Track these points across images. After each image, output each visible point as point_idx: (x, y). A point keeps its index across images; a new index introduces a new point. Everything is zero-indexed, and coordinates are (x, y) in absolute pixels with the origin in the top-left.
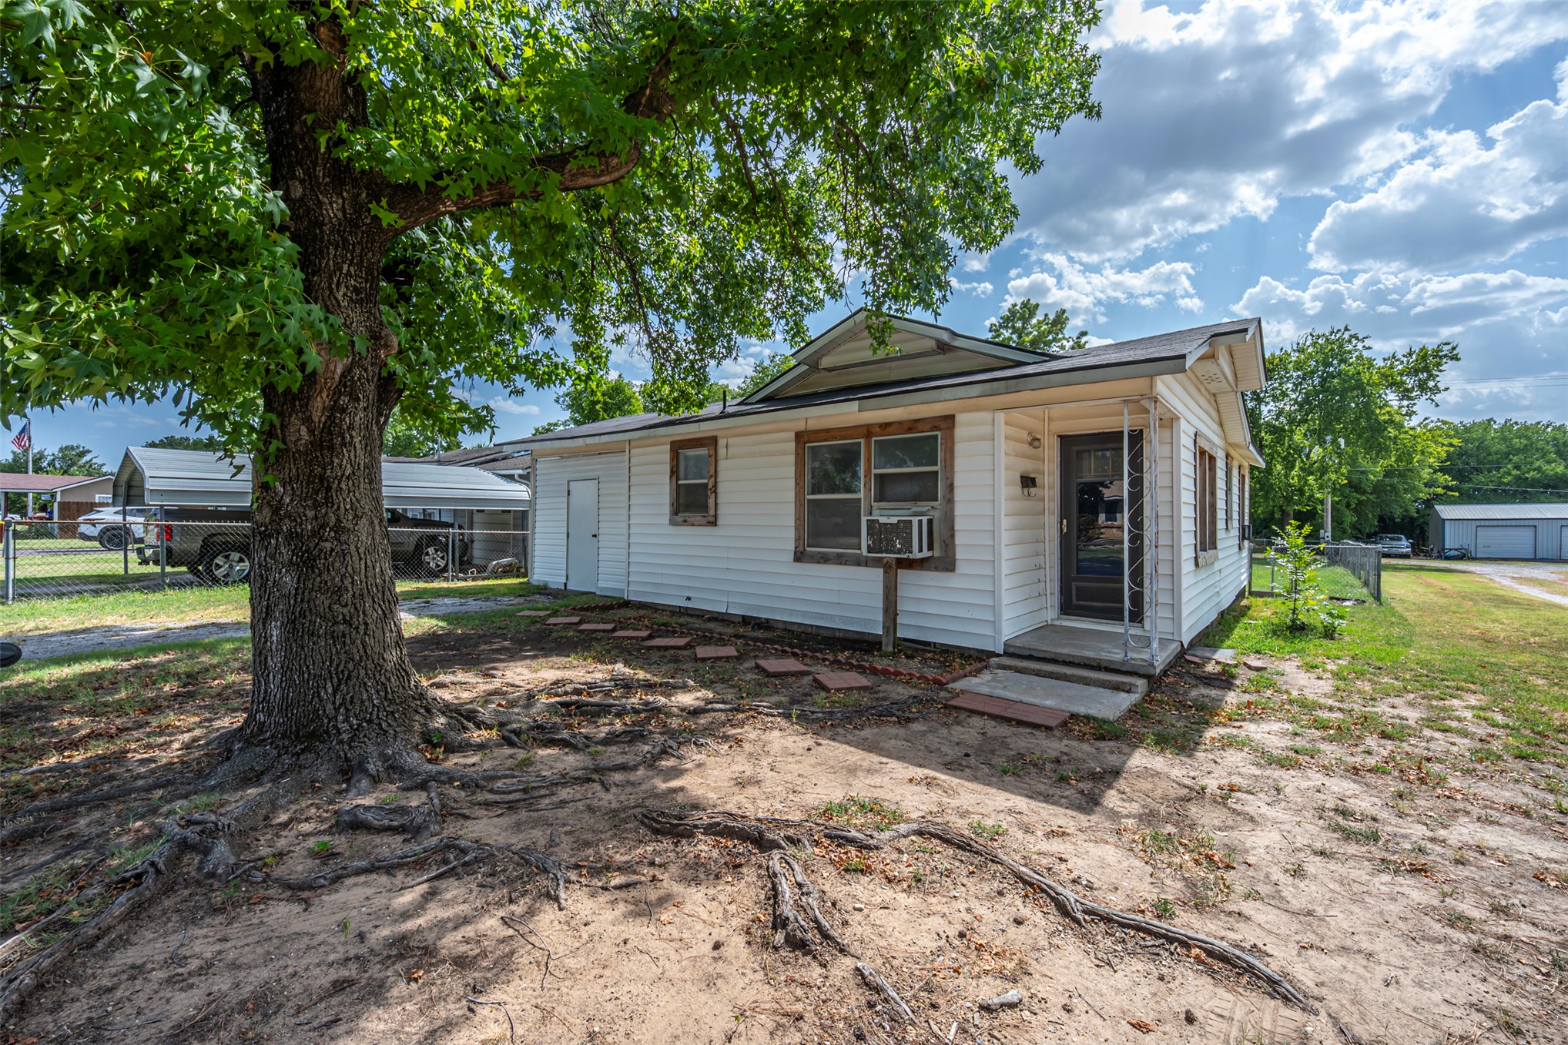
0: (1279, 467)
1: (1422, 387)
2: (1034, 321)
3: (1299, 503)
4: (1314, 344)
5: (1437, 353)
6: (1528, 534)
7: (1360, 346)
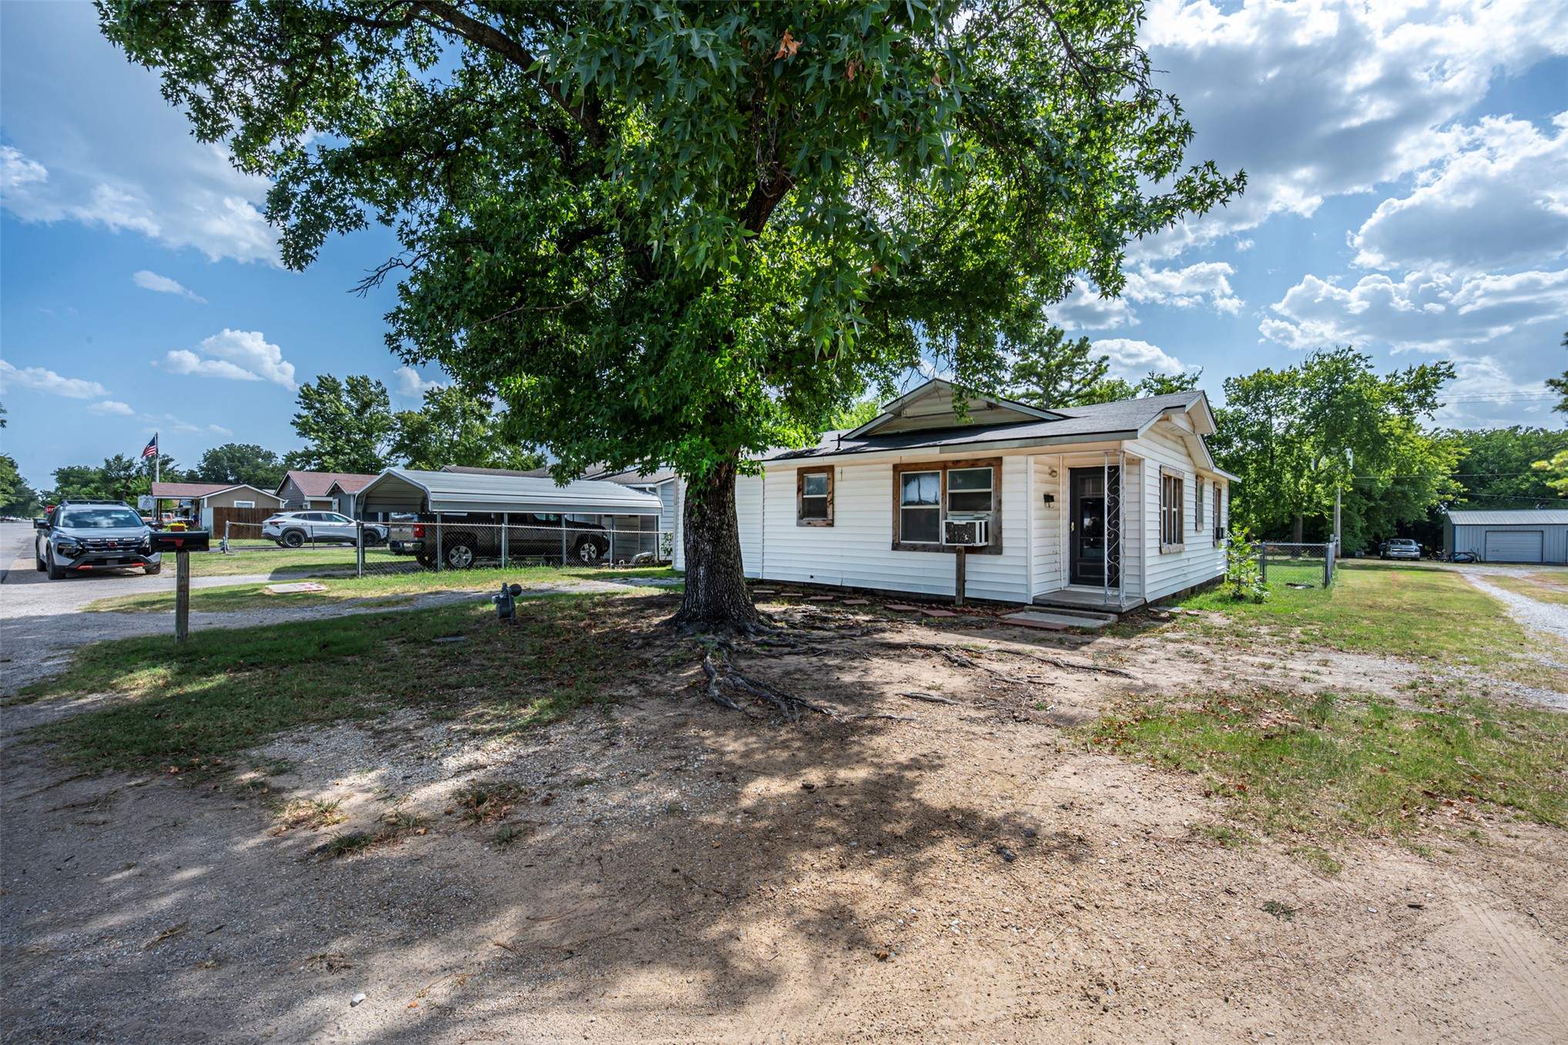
0: (1288, 476)
1: (1421, 403)
2: (1060, 346)
3: (1307, 509)
4: (1320, 363)
5: (1435, 372)
6: (1536, 539)
7: (1363, 364)
